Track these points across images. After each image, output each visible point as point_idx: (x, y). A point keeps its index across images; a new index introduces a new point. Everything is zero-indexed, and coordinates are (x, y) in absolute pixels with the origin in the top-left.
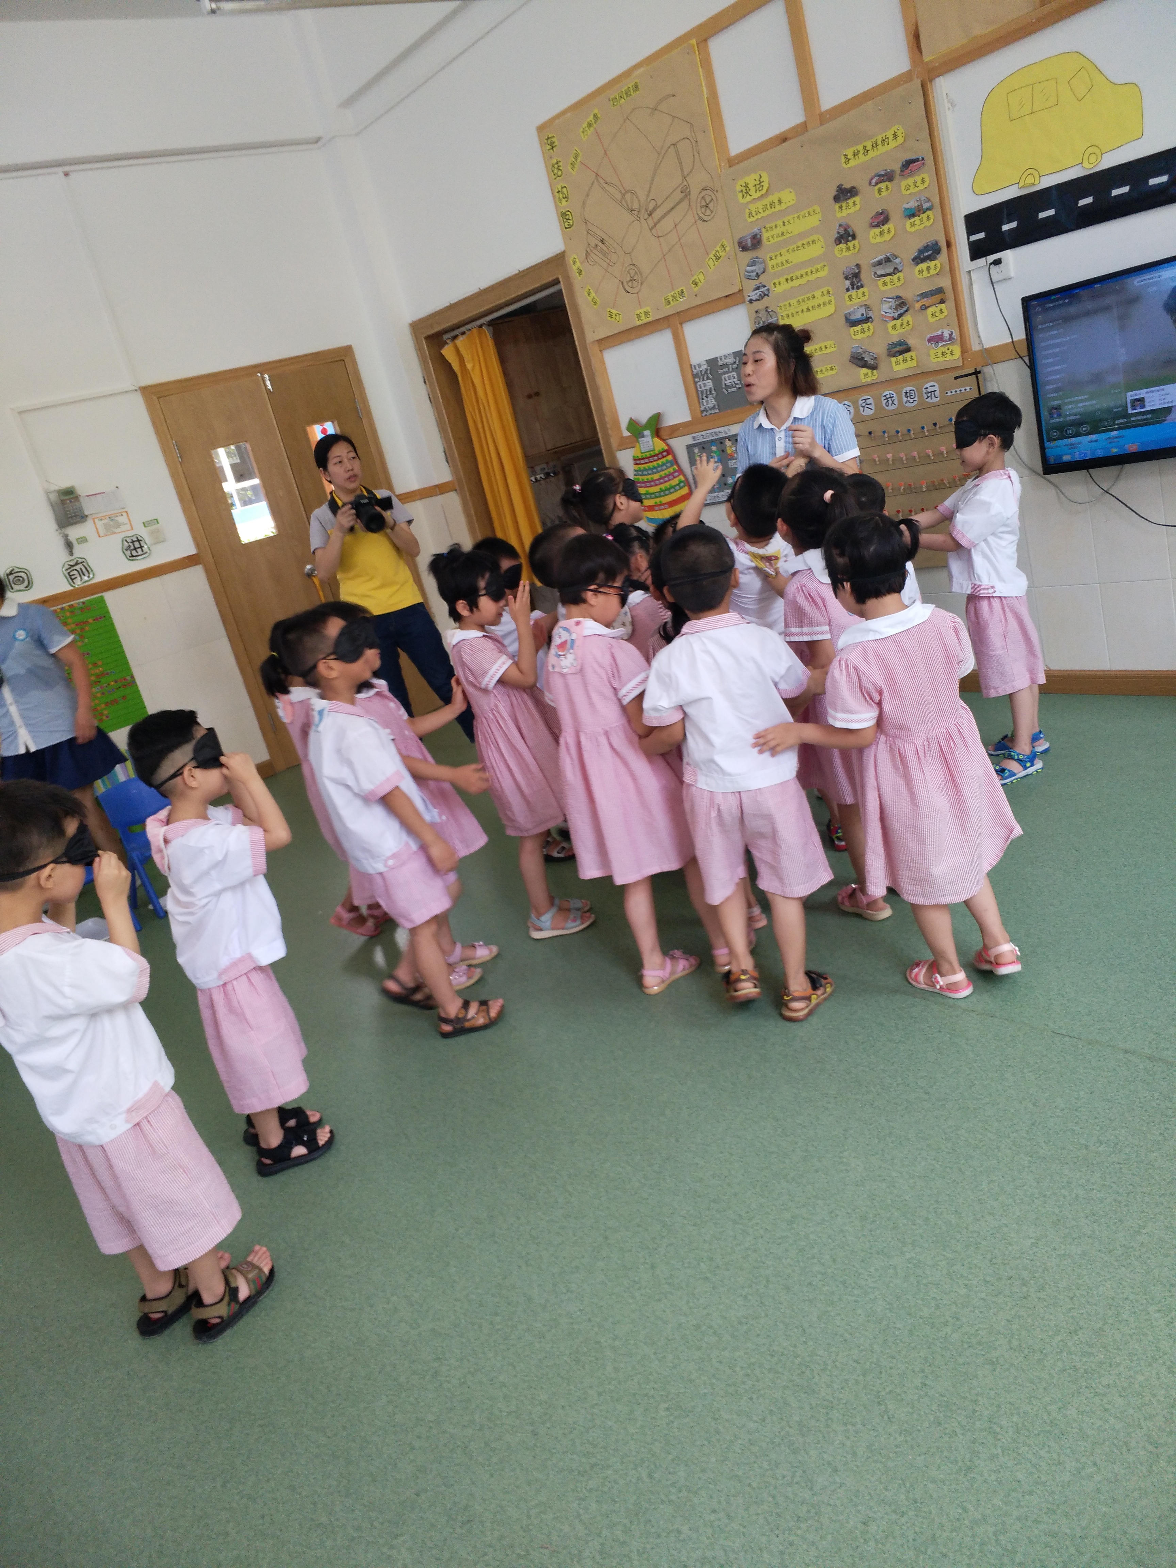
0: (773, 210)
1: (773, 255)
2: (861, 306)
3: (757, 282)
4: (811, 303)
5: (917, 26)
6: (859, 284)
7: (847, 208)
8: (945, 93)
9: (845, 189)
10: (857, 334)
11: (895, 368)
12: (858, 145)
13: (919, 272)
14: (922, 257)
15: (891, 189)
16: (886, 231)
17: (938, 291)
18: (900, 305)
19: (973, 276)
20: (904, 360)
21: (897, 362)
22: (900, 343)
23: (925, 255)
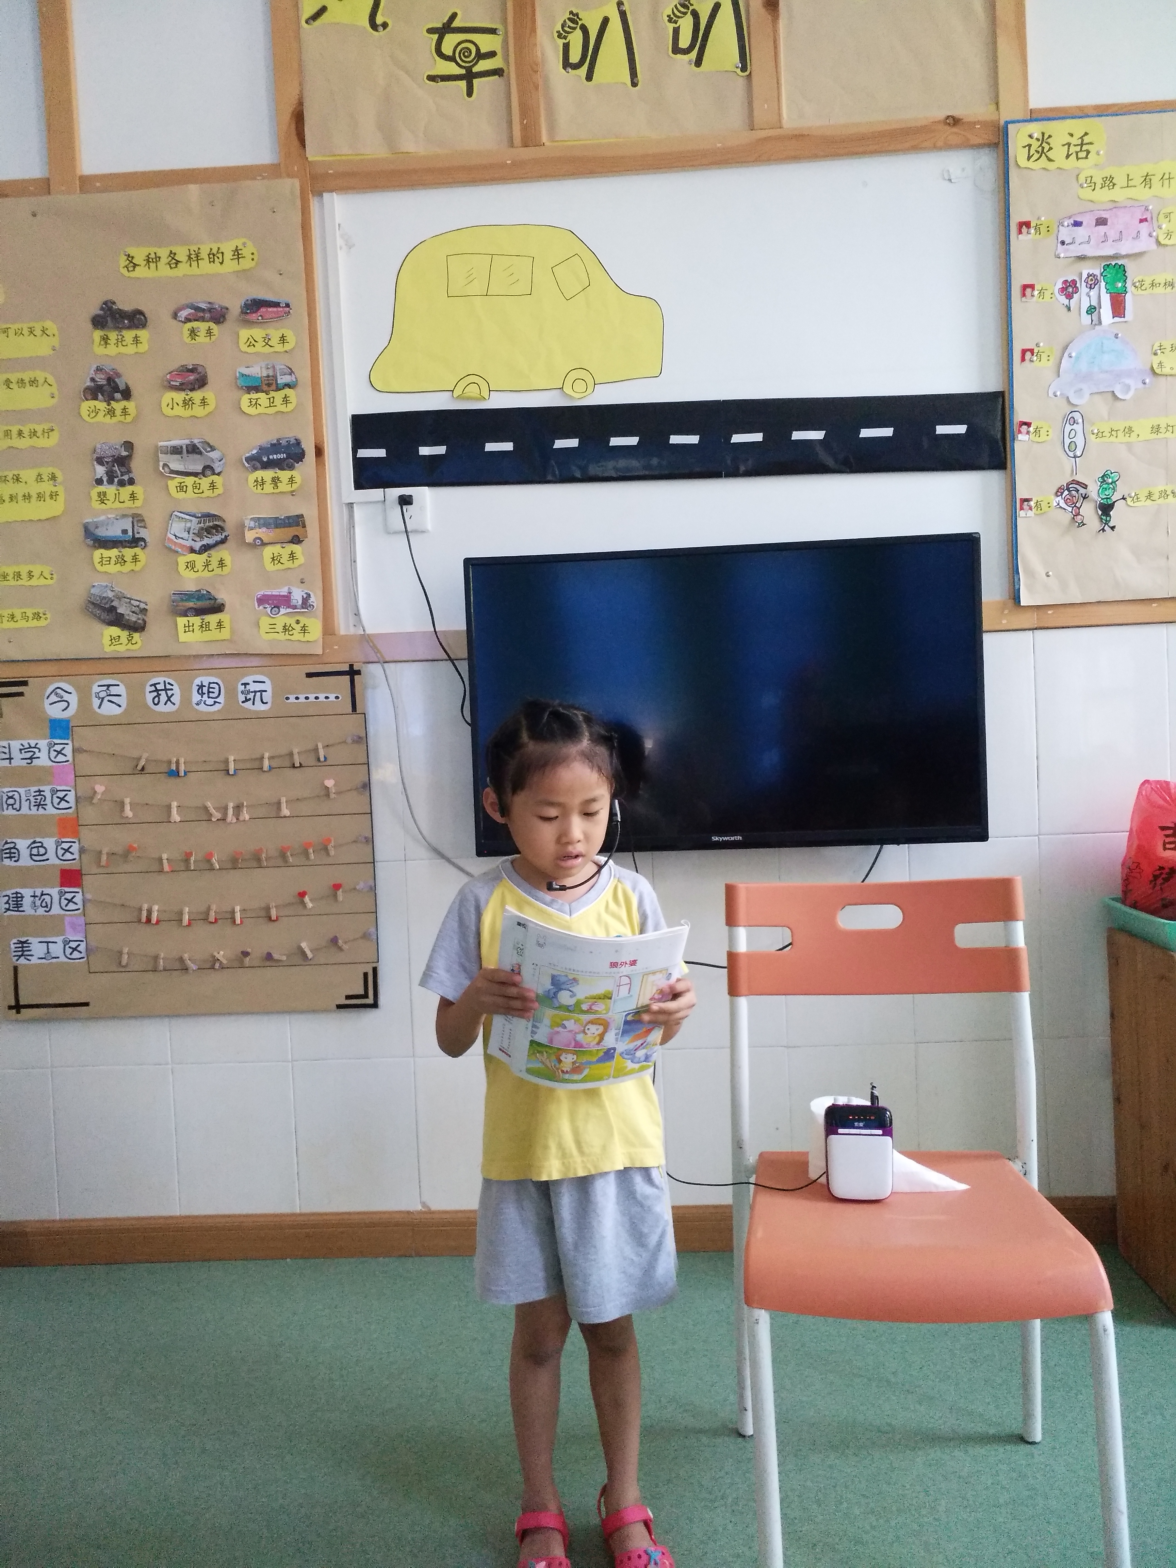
2: (124, 516)
4: (7, 489)
5: (301, 103)
6: (126, 478)
7: (120, 344)
8: (337, 222)
9: (120, 311)
10: (108, 563)
11: (183, 637)
12: (160, 247)
13: (256, 483)
14: (265, 459)
15: (217, 336)
16: (197, 401)
17: (291, 521)
18: (209, 531)
19: (358, 512)
20: (204, 626)
21: (189, 626)
22: (198, 595)
23: (271, 457)
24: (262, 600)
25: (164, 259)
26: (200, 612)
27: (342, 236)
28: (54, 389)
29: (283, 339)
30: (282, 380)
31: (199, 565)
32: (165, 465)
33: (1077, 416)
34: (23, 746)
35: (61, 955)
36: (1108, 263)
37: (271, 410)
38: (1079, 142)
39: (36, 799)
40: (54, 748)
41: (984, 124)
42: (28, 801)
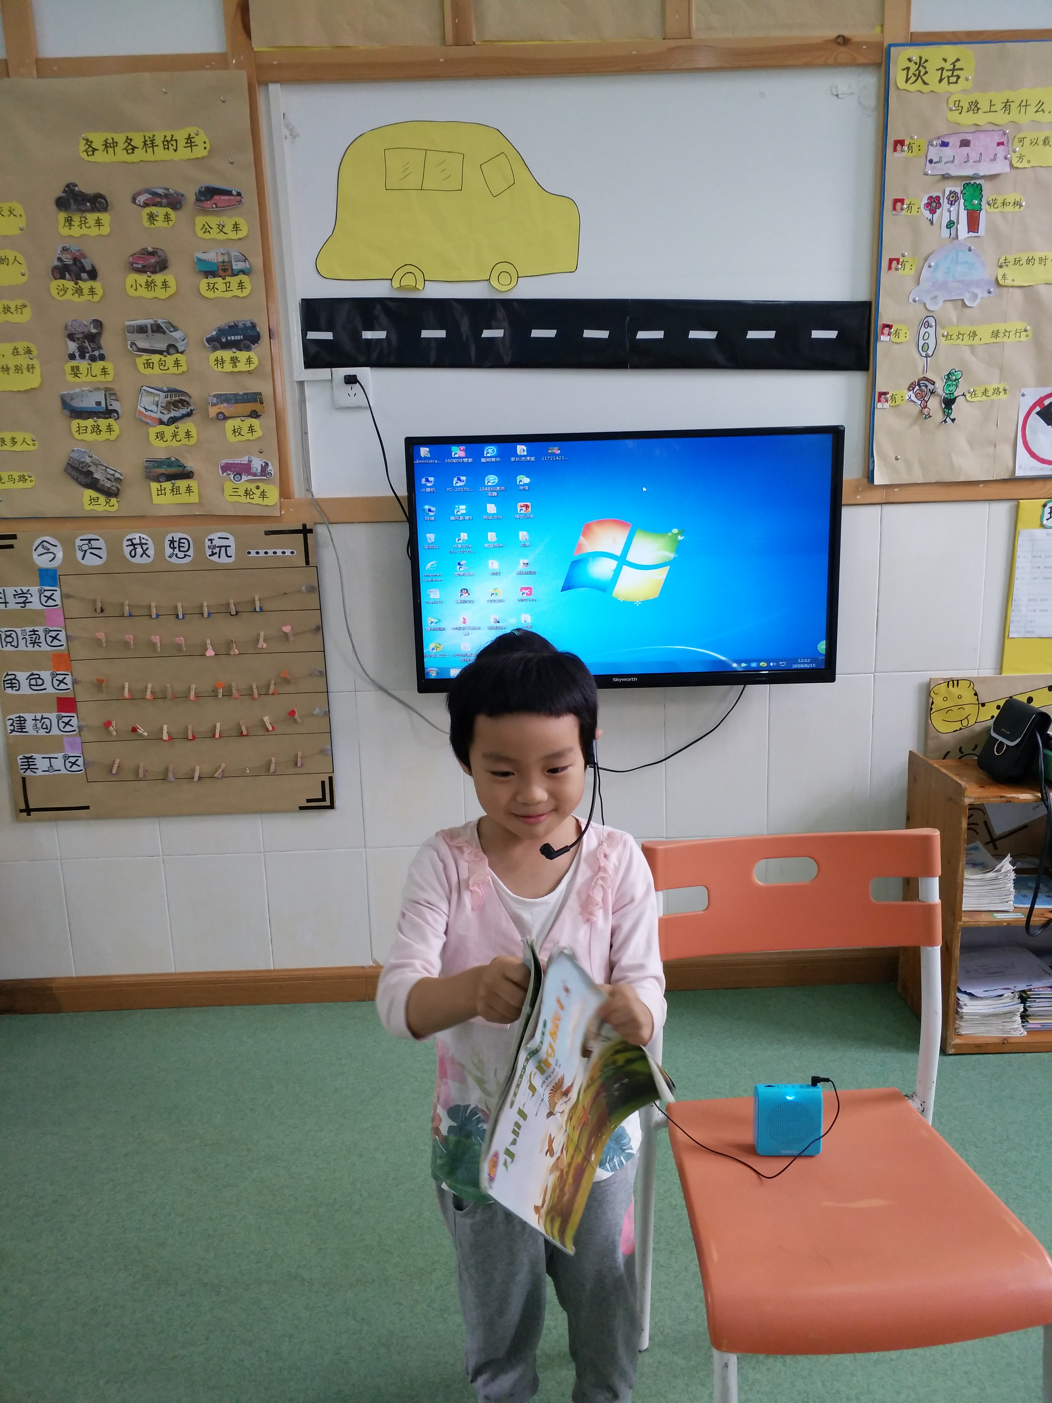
6: (96, 353)
7: (83, 225)
8: (283, 112)
9: (82, 194)
10: (85, 431)
11: (157, 500)
12: (116, 132)
13: (216, 362)
14: (224, 340)
15: (174, 220)
16: (159, 283)
17: (249, 397)
18: (176, 404)
19: (308, 391)
20: (175, 490)
21: (161, 490)
22: (168, 463)
23: (229, 338)
24: (226, 468)
25: (122, 145)
26: (170, 477)
27: (287, 126)
28: (23, 269)
29: (236, 227)
30: (237, 266)
31: (168, 436)
32: (133, 344)
33: (932, 321)
34: (17, 592)
35: (62, 768)
36: (968, 182)
37: (228, 295)
38: (952, 67)
39: (31, 638)
40: (45, 594)
41: (870, 45)
42: (24, 639)
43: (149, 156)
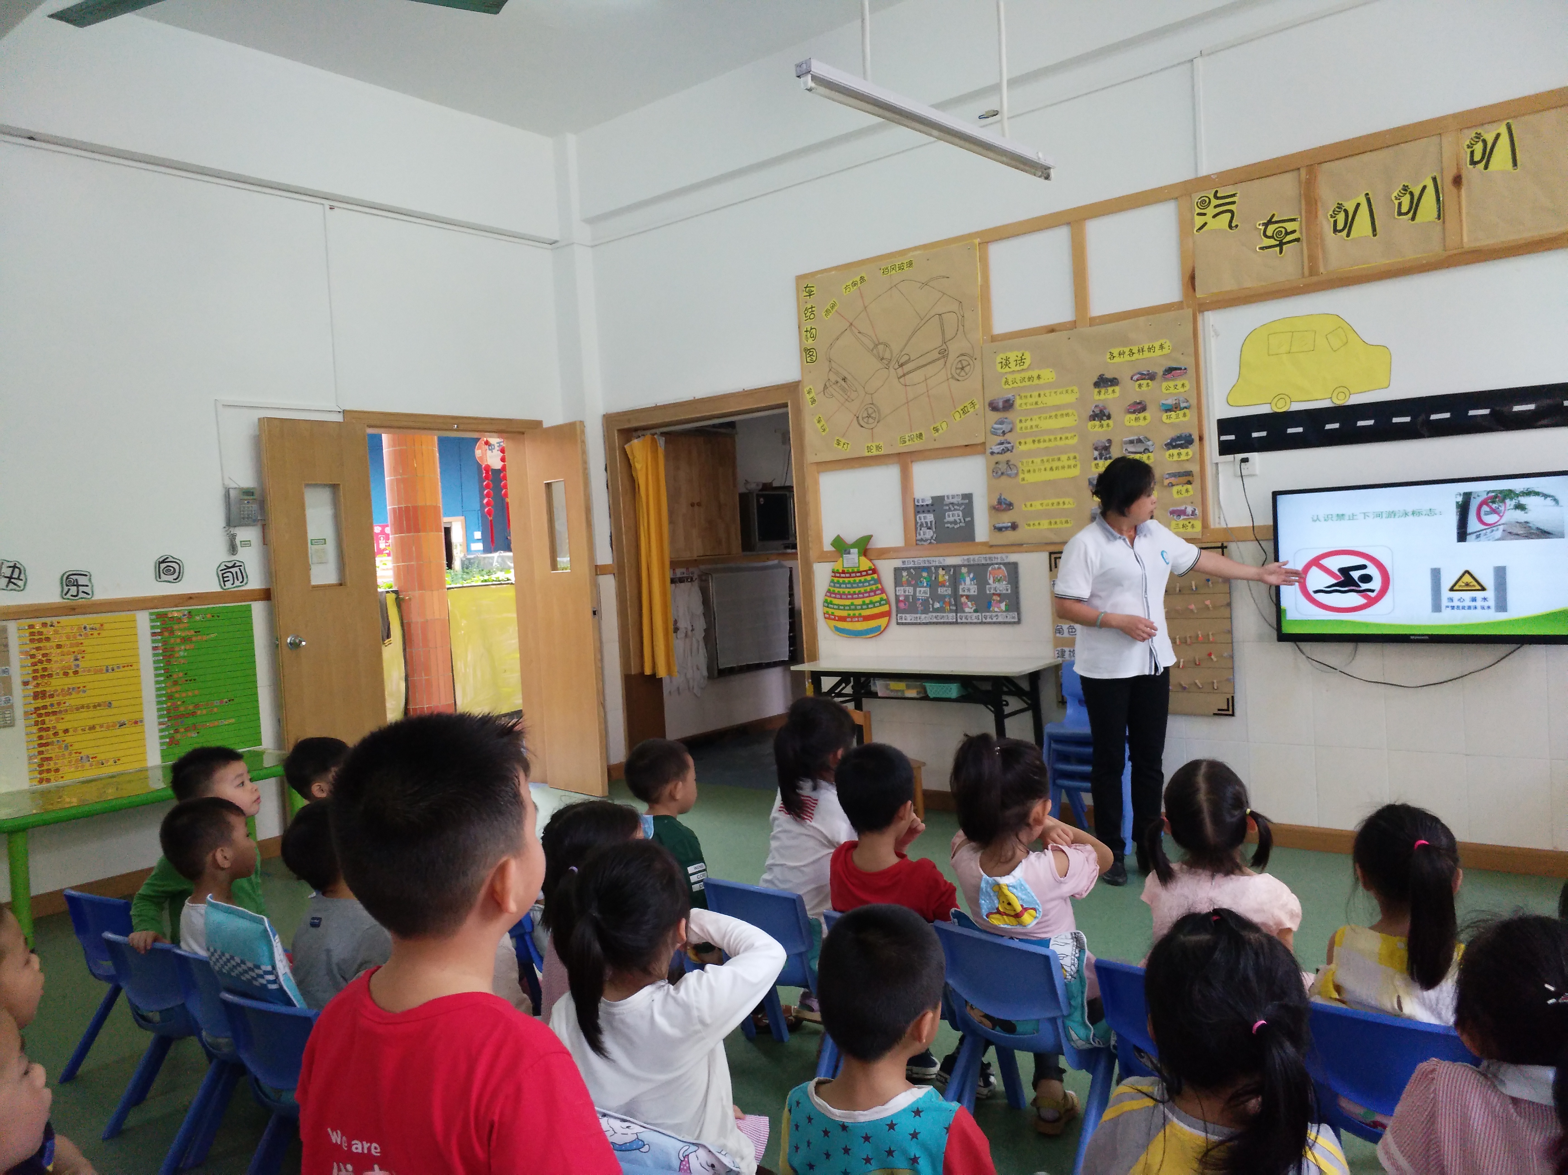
0: (1031, 383)
1: (1023, 419)
3: (1002, 439)
4: (1055, 464)
5: (1193, 271)
6: (1108, 456)
7: (1106, 394)
8: (1211, 324)
9: (1106, 379)
12: (1125, 347)
13: (1169, 456)
14: (1174, 444)
15: (1151, 386)
17: (1186, 474)
19: (1220, 467)
23: (1177, 443)
24: (1172, 513)
25: (1127, 353)
27: (1213, 331)
28: (1076, 418)
29: (1183, 385)
30: (1182, 405)
32: (1126, 450)
37: (1178, 420)
43: (1141, 356)
